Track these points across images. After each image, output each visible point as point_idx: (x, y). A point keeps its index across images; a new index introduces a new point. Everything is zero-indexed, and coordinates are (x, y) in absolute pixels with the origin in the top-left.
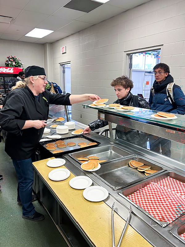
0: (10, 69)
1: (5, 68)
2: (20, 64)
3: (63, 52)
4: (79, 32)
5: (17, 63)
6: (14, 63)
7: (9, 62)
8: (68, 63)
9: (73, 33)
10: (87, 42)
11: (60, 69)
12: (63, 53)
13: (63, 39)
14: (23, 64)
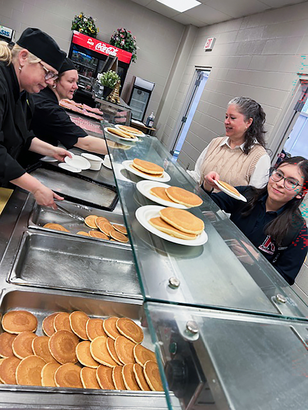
0: (112, 50)
1: (105, 45)
2: (131, 46)
3: (207, 48)
4: (244, 17)
5: (127, 44)
6: (123, 42)
7: (117, 39)
8: (208, 69)
9: (234, 16)
10: (249, 40)
11: (192, 76)
12: (207, 50)
13: (217, 23)
14: (138, 48)
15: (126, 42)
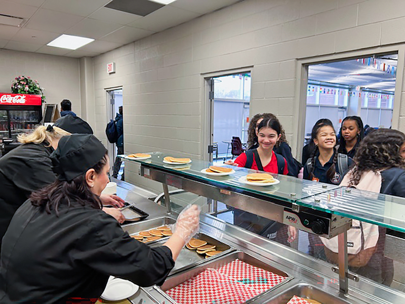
0: (20, 98)
1: (10, 96)
2: (37, 89)
3: (110, 72)
4: (134, 42)
5: (31, 88)
6: (27, 88)
7: (19, 86)
8: (119, 88)
9: (125, 43)
10: (147, 58)
11: (105, 97)
12: (110, 73)
13: (110, 51)
14: (42, 88)
15: (29, 87)
